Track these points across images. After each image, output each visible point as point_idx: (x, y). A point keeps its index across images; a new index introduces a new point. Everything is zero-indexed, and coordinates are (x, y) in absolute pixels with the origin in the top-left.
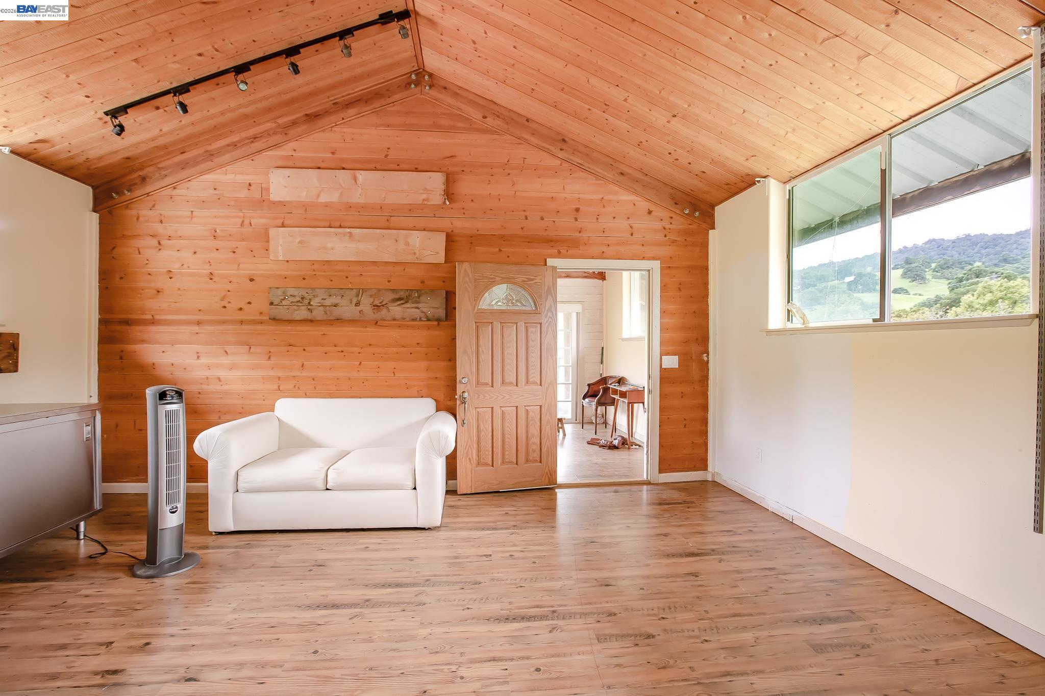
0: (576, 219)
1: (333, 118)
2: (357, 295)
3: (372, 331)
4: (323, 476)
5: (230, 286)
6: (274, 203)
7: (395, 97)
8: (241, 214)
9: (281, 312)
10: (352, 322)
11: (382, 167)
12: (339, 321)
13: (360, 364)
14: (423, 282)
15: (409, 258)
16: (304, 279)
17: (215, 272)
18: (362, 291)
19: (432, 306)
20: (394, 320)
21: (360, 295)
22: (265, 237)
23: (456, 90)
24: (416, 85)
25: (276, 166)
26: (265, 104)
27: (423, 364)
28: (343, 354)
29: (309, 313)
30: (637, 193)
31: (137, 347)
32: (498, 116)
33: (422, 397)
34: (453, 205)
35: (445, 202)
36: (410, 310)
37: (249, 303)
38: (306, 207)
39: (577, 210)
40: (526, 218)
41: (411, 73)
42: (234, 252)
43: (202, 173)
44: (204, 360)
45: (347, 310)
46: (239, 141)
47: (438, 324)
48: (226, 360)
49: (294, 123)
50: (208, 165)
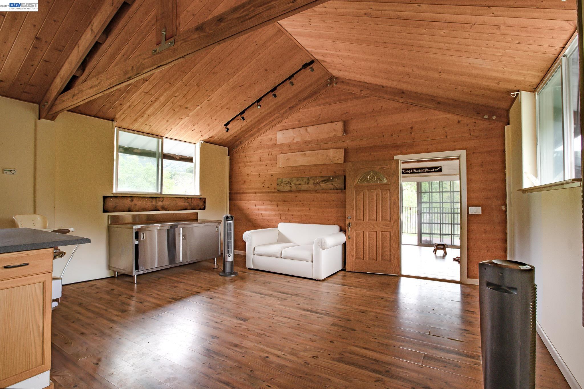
0: (411, 133)
1: (299, 107)
2: (308, 180)
3: (315, 195)
4: (280, 252)
5: (265, 179)
6: (279, 145)
7: (322, 92)
8: (268, 151)
9: (281, 188)
10: (307, 191)
11: (317, 123)
12: (301, 191)
13: (310, 209)
14: (335, 172)
15: (328, 162)
16: (289, 174)
17: (261, 174)
18: (309, 178)
19: (338, 183)
20: (323, 190)
21: (309, 179)
22: (275, 159)
23: (347, 81)
24: (330, 84)
25: (280, 130)
26: (273, 108)
27: (335, 210)
28: (303, 205)
29: (290, 188)
30: (449, 112)
31: (239, 202)
32: (368, 89)
33: (335, 225)
34: (348, 135)
35: (343, 135)
36: (329, 185)
37: (271, 185)
38: (289, 145)
39: (412, 128)
40: (383, 136)
41: (328, 79)
42: (266, 165)
43: (257, 137)
44: (257, 207)
45: (305, 187)
46: (268, 123)
47: (342, 191)
48: (263, 207)
49: (285, 112)
50: (259, 134)
